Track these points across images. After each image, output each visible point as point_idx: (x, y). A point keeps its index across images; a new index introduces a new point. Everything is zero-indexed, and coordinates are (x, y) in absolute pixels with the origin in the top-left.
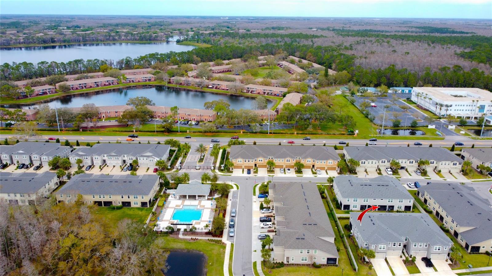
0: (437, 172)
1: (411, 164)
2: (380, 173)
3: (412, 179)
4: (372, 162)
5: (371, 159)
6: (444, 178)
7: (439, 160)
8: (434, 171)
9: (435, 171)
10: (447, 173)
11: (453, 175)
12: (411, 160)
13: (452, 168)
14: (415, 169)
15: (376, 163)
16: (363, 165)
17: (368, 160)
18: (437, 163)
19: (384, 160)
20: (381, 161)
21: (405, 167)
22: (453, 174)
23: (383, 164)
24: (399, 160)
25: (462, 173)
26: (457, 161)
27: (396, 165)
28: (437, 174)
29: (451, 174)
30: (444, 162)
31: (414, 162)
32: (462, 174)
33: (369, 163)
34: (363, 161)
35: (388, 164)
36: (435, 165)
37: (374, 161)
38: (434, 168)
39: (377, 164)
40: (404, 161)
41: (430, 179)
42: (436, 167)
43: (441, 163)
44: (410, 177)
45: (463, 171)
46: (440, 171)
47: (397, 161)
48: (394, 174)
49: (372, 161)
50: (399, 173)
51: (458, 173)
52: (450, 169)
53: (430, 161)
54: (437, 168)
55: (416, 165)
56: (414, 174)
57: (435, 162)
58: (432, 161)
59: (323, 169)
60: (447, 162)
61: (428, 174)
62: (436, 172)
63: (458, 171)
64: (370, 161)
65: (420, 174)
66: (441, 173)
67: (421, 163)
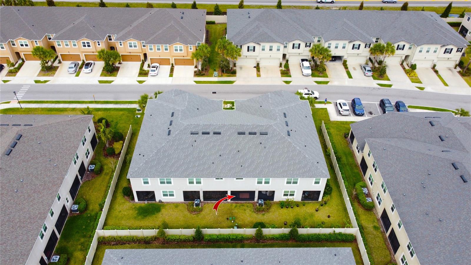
0: (407, 68)
1: (356, 51)
2: (286, 72)
3: (352, 87)
4: (271, 47)
5: (269, 42)
6: (420, 82)
7: (417, 42)
8: (402, 64)
9: (405, 64)
10: (427, 69)
11: (439, 76)
12: (357, 43)
13: (440, 59)
14: (363, 61)
15: (278, 50)
16: (251, 53)
17: (262, 44)
18: (410, 48)
19: (297, 42)
20: (290, 45)
21: (343, 56)
22: (440, 73)
23: (296, 50)
24: (330, 42)
25: (458, 69)
26: (454, 45)
27: (321, 54)
28: (407, 72)
29: (436, 72)
30: (425, 47)
31: (363, 45)
32: (459, 72)
33: (263, 50)
34: (251, 45)
35: (305, 52)
36: (406, 52)
37: (275, 46)
38: (404, 58)
39: (282, 51)
40: (341, 43)
41: (390, 86)
42: (407, 57)
43: (419, 49)
44: (347, 82)
45: (461, 64)
46: (413, 67)
47: (326, 46)
48: (316, 73)
49: (271, 44)
50: (328, 72)
51: (450, 69)
52: (435, 62)
53: (396, 45)
54: (409, 59)
55: (365, 53)
56: (357, 73)
57: (407, 46)
58: (401, 44)
59: (163, 62)
60: (433, 47)
61: (388, 73)
62: (404, 69)
63: (452, 64)
64: (267, 46)
65: (370, 74)
66: (415, 71)
67: (378, 49)
